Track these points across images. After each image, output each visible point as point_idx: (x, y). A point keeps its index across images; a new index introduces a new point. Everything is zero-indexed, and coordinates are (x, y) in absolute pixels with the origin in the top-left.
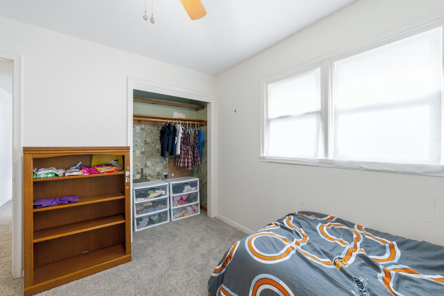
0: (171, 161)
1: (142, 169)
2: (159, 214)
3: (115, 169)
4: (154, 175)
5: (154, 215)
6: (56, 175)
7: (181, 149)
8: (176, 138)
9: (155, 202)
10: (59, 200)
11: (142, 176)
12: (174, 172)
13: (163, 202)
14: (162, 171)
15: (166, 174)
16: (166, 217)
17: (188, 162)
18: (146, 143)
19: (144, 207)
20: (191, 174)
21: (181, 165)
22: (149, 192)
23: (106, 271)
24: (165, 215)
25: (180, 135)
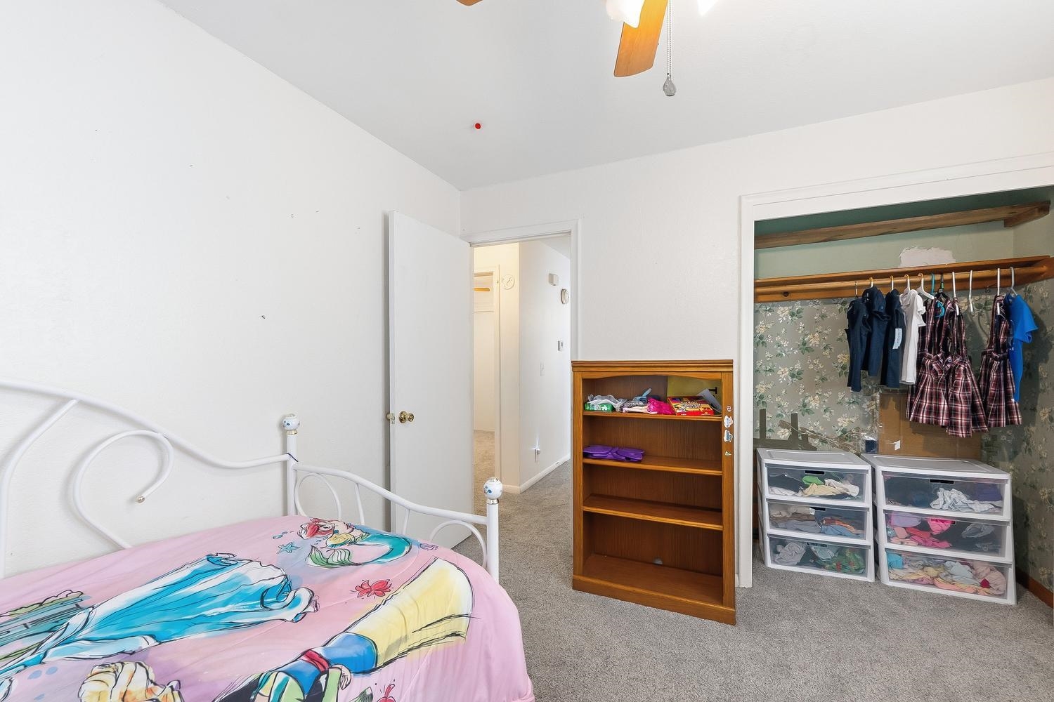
0: (892, 404)
1: (794, 417)
2: (841, 549)
3: (705, 409)
4: (829, 435)
5: (823, 545)
6: (614, 409)
7: (920, 364)
8: (899, 332)
9: (824, 509)
10: (616, 452)
11: (794, 434)
12: (902, 437)
13: (855, 518)
14: (858, 429)
15: (871, 439)
16: (862, 564)
17: (952, 412)
18: (805, 348)
19: (793, 514)
20: (982, 453)
21: (923, 417)
22: (807, 479)
23: (683, 617)
24: (858, 557)
25: (916, 323)
